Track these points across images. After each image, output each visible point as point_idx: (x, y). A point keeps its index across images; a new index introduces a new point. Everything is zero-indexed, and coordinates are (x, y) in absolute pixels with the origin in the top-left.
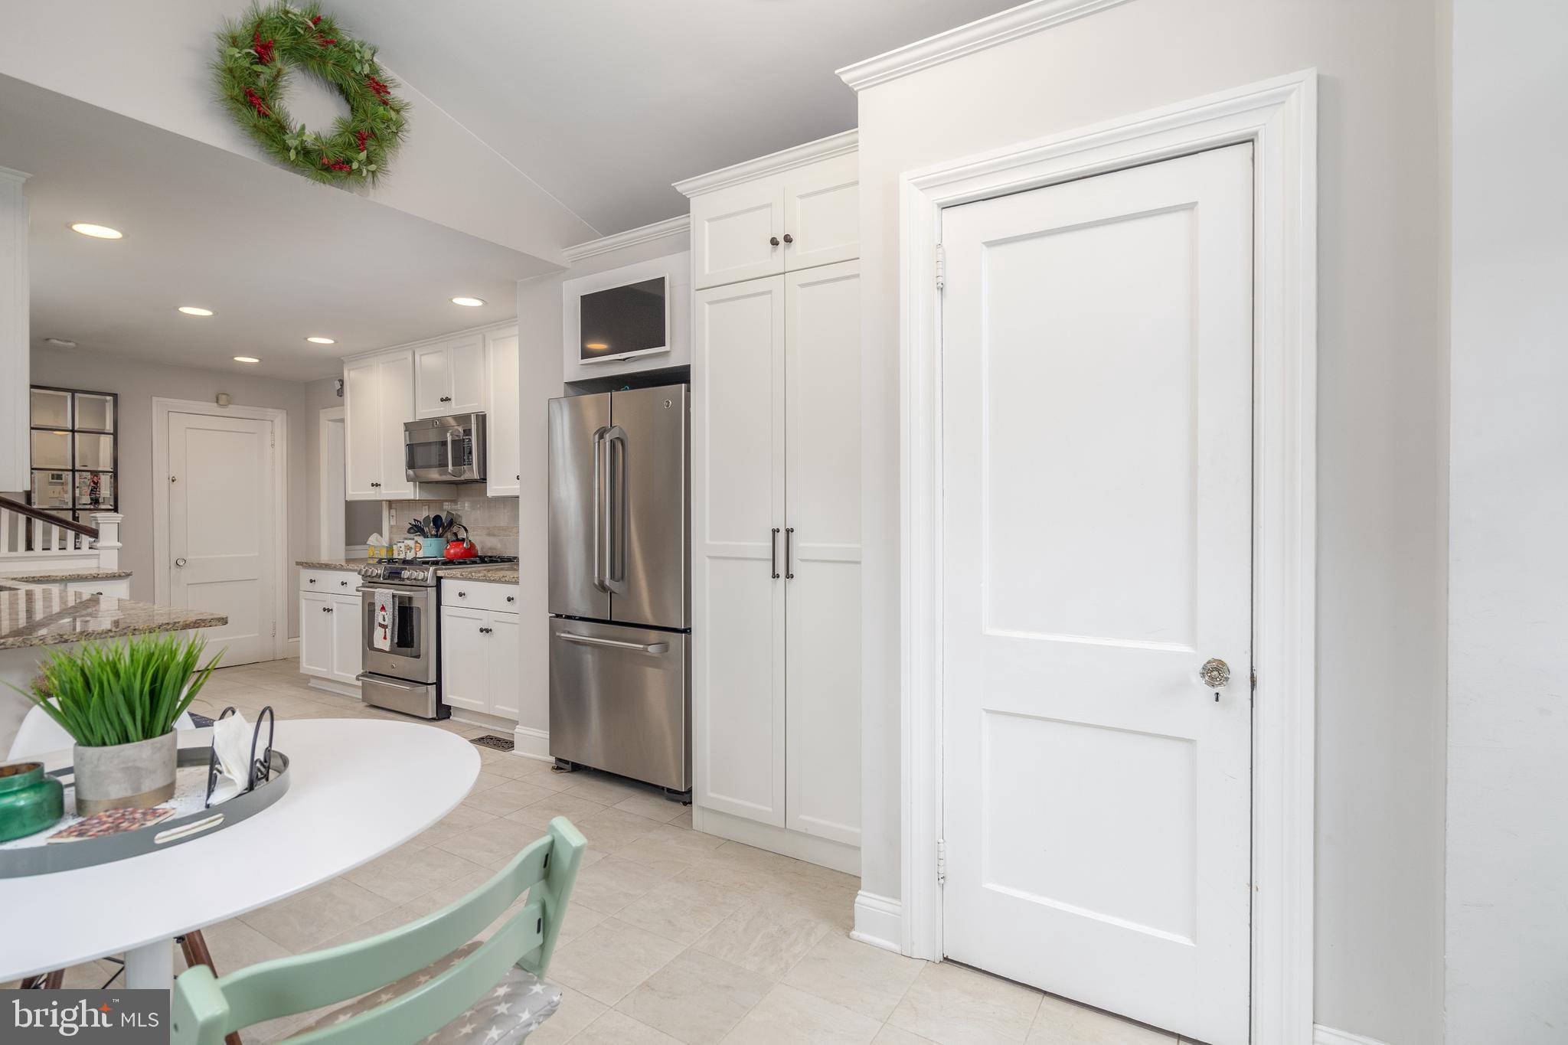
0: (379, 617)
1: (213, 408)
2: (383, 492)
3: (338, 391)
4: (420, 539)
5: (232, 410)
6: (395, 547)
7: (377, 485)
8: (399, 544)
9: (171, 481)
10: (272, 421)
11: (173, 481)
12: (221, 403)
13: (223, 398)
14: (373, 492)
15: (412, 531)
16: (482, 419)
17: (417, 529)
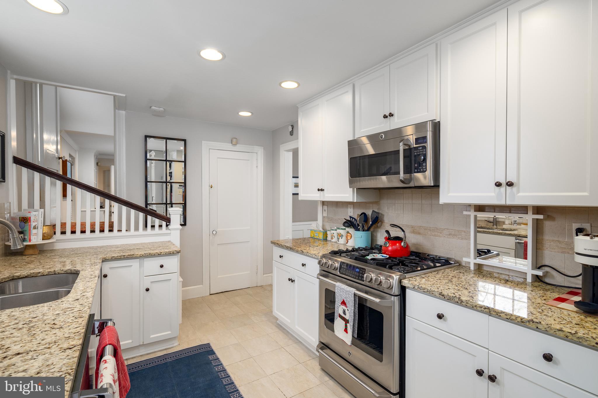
0: (339, 309)
1: (229, 146)
2: (326, 195)
3: (290, 132)
4: (351, 230)
5: (239, 147)
6: (328, 232)
7: (322, 190)
8: (332, 232)
9: (210, 187)
10: (257, 153)
11: (211, 187)
12: (233, 143)
13: (234, 140)
14: (318, 195)
15: (346, 225)
16: (436, 126)
17: (350, 223)
